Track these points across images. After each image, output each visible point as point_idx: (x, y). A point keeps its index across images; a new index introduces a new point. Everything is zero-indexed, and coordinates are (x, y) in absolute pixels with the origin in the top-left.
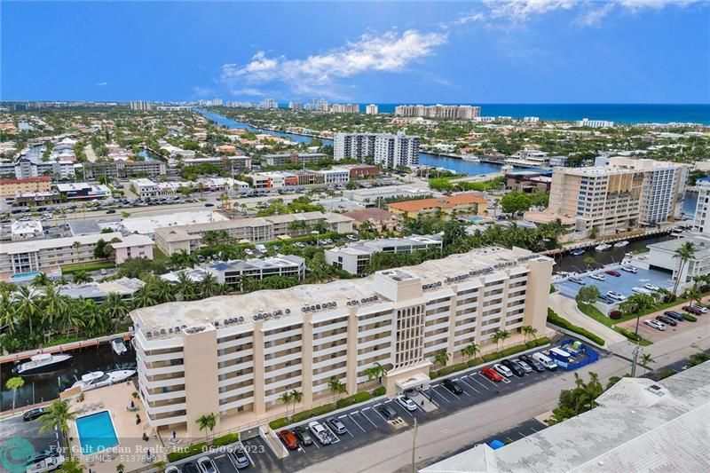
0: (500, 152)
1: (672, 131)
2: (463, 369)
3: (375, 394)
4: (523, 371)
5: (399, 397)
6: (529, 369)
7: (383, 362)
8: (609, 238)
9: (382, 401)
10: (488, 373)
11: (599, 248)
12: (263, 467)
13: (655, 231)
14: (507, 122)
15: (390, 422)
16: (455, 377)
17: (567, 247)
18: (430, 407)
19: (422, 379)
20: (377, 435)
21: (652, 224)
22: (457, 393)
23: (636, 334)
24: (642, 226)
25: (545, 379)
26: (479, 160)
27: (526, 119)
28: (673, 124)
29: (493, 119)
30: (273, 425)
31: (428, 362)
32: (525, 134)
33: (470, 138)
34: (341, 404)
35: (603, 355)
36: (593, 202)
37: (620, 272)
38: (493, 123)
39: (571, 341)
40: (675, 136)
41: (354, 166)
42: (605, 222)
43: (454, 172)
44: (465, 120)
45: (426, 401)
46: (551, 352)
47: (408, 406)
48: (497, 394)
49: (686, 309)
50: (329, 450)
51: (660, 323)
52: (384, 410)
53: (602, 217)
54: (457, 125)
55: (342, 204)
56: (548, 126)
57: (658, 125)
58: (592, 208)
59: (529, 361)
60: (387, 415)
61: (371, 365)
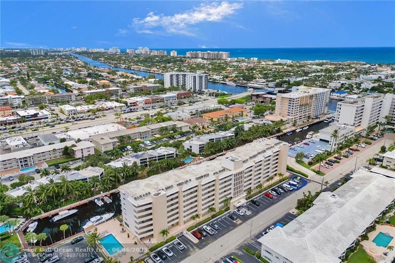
0: (244, 80)
1: (317, 65)
2: (258, 194)
3: (226, 210)
4: (281, 193)
5: (236, 210)
6: (283, 191)
7: (228, 197)
8: (300, 125)
9: (229, 213)
10: (267, 195)
11: (298, 131)
12: (190, 248)
13: (318, 120)
14: (243, 61)
15: (234, 221)
16: (255, 199)
17: (285, 131)
18: (249, 213)
19: (243, 202)
20: (231, 228)
21: (317, 118)
22: (258, 205)
23: (319, 171)
24: (313, 118)
25: (289, 195)
26: (235, 85)
27: (252, 59)
28: (317, 61)
29: (236, 59)
30: (188, 230)
31: (245, 194)
32: (253, 68)
33: (228, 71)
34: (213, 217)
35: (308, 181)
36: (294, 110)
37: (309, 143)
38: (236, 61)
39: (296, 177)
40: (319, 68)
41: (178, 92)
42: (299, 118)
43: (226, 93)
44: (222, 60)
45: (247, 211)
46: (290, 183)
47: (240, 214)
48: (273, 204)
49: (335, 158)
50: (214, 237)
51: (327, 165)
52: (231, 217)
53: (297, 116)
54: (219, 63)
55: (179, 115)
56: (263, 63)
57: (311, 62)
58: (293, 112)
59: (282, 188)
60: (233, 219)
61: (224, 199)
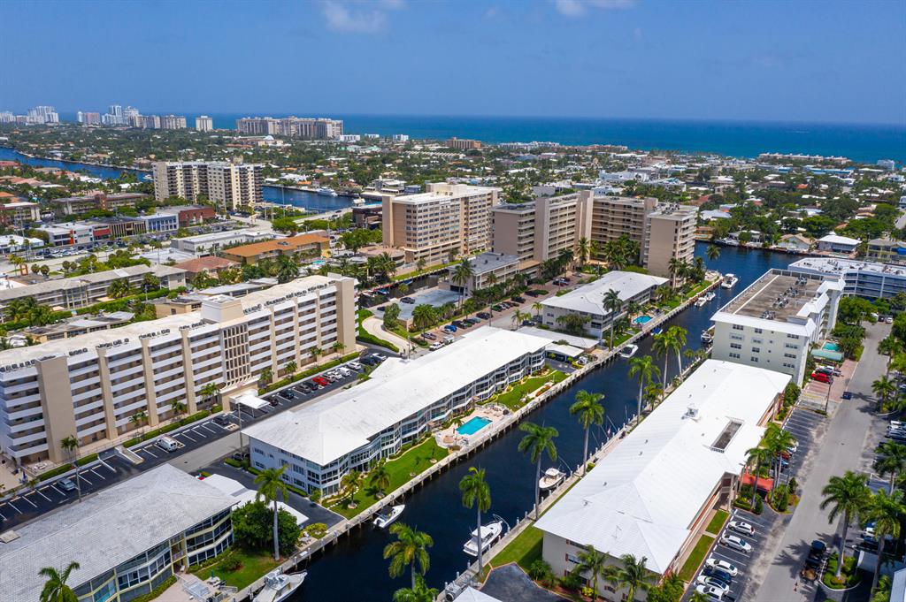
2: (287, 384)
3: (213, 412)
4: (334, 380)
7: (215, 382)
8: (434, 268)
12: (123, 471)
14: (373, 143)
15: (226, 428)
17: (397, 280)
20: (214, 438)
27: (396, 138)
29: (358, 137)
30: (127, 445)
31: (255, 379)
32: (389, 157)
34: (184, 422)
36: (417, 232)
38: (357, 143)
41: (183, 208)
42: (431, 252)
43: (302, 210)
44: (324, 139)
53: (427, 247)
54: (315, 147)
55: (171, 256)
58: (417, 237)
